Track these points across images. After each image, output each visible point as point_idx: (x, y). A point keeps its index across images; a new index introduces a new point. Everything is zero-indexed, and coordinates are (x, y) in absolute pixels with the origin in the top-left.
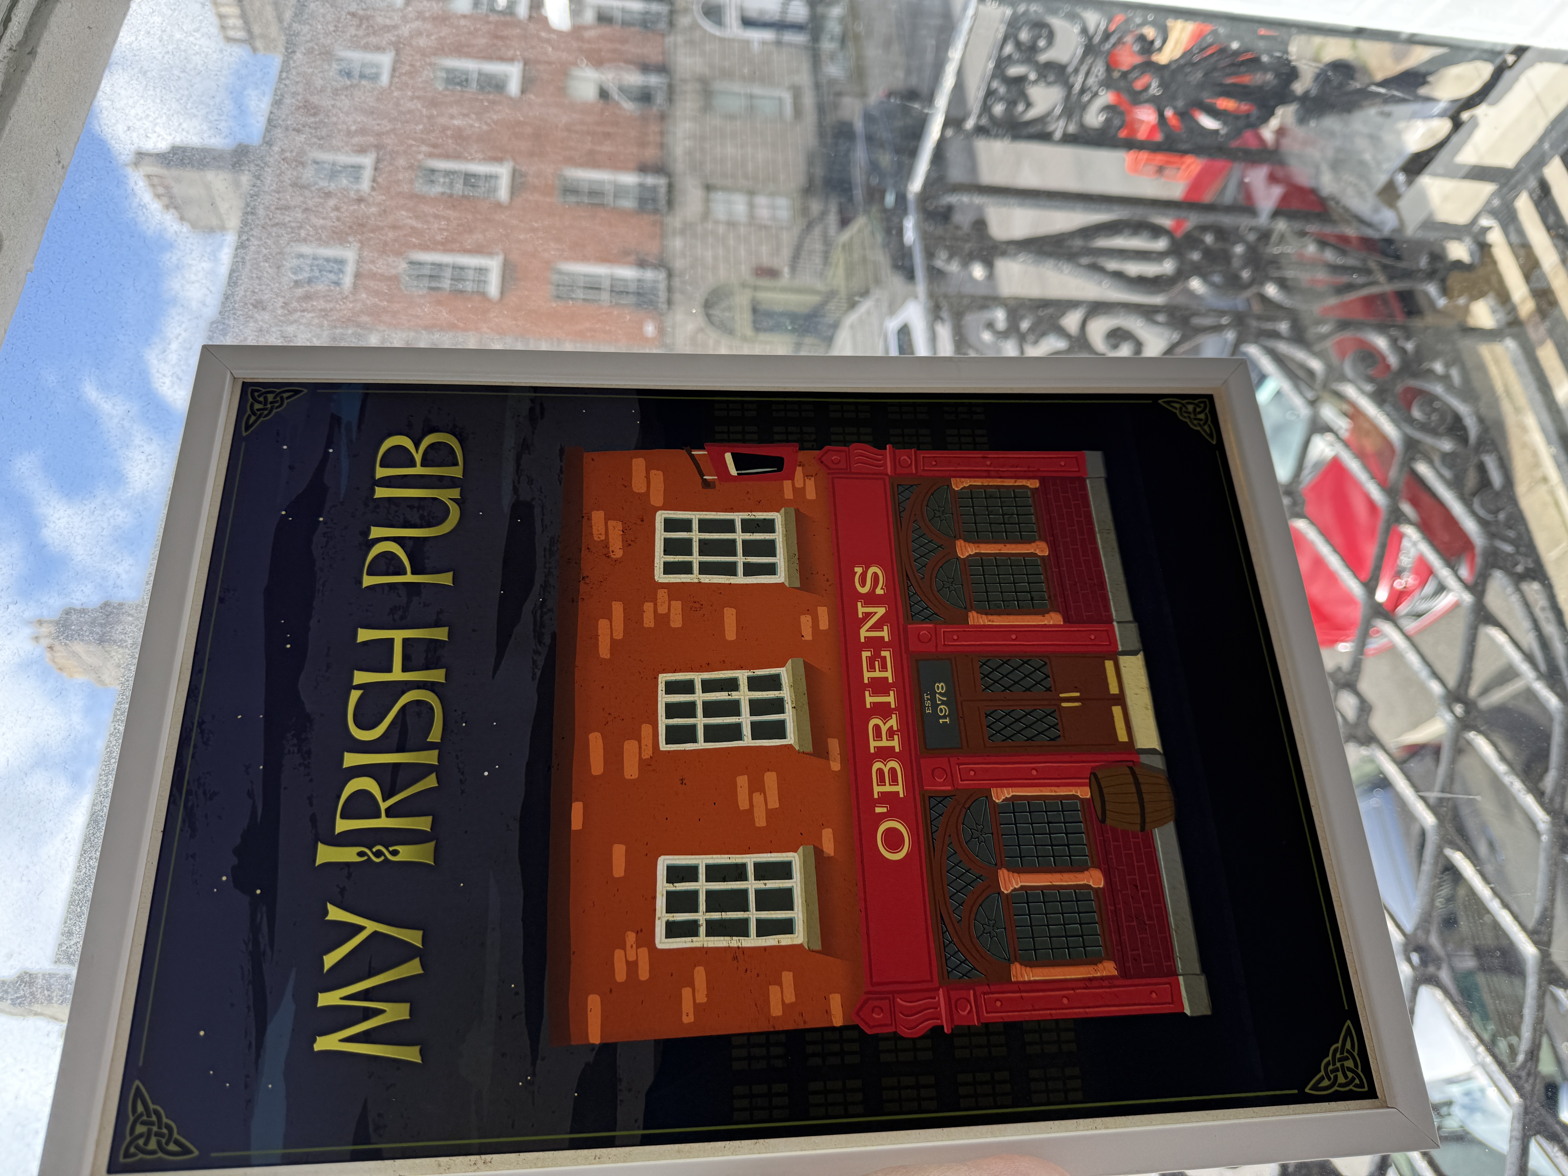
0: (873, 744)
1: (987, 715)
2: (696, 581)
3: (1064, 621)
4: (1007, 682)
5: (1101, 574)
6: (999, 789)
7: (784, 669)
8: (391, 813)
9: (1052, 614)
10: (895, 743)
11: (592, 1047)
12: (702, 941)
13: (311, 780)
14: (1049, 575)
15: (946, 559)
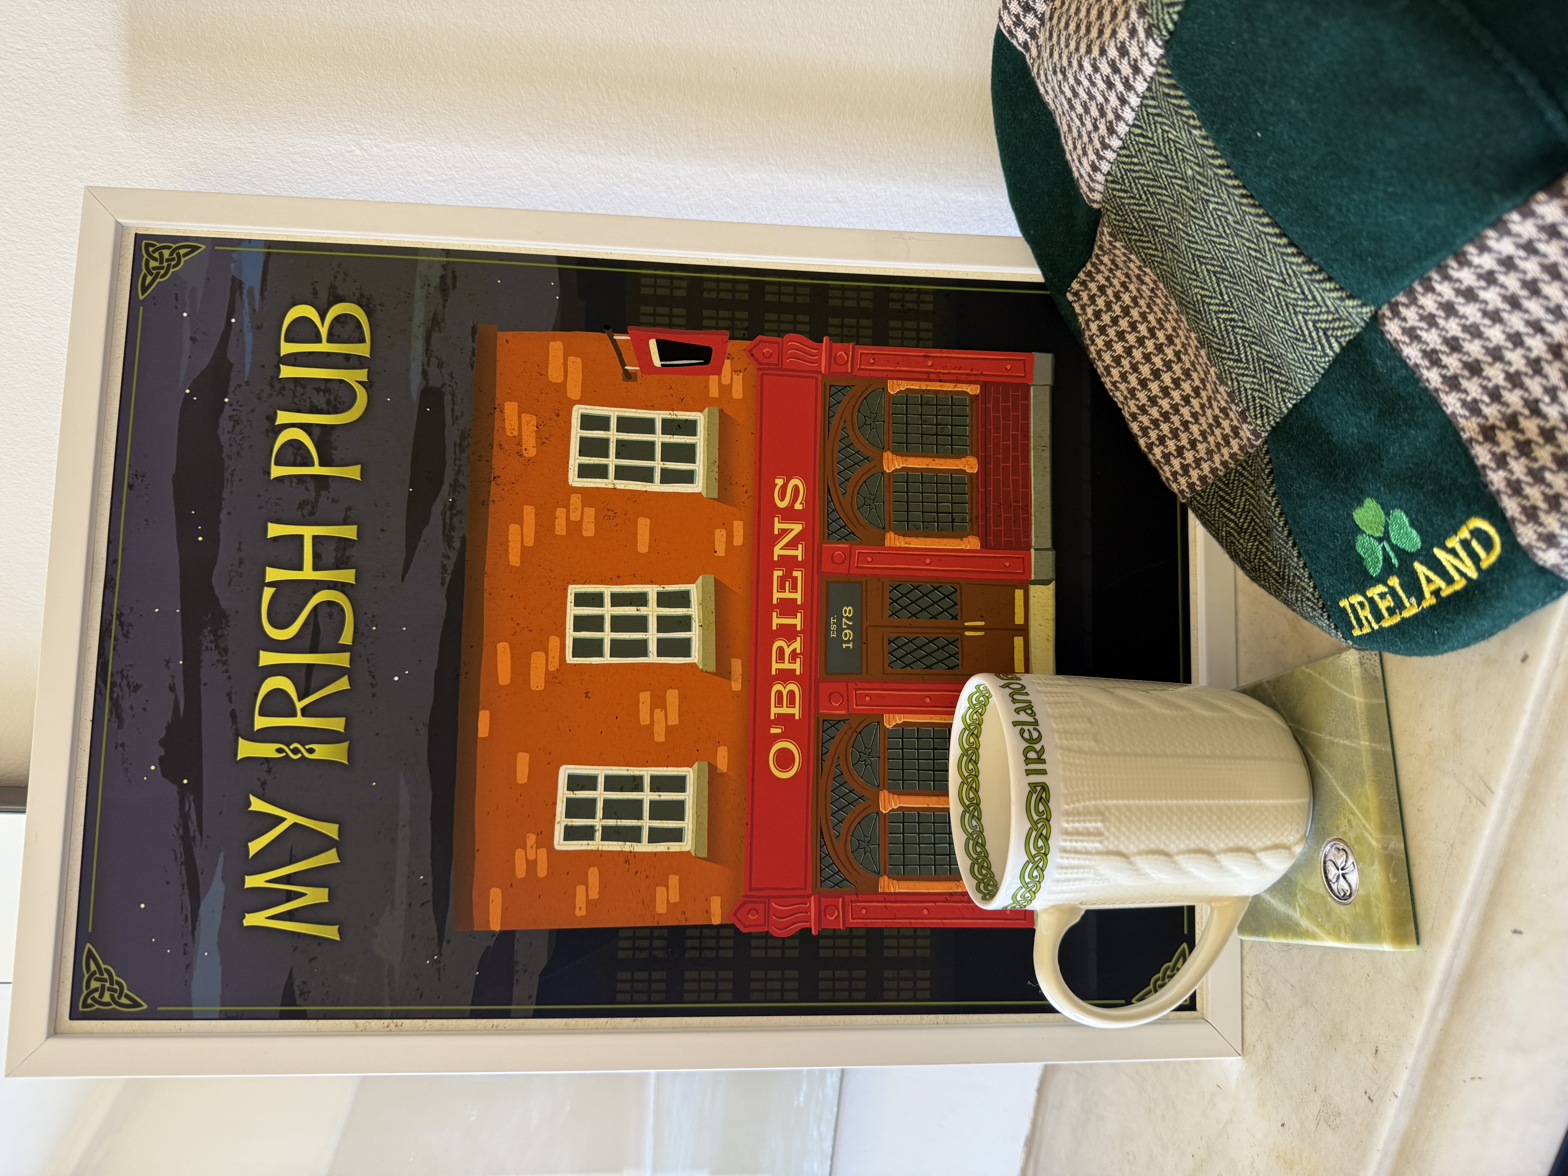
0: (775, 666)
1: (890, 642)
2: (611, 486)
3: (981, 546)
4: (914, 608)
5: (1028, 495)
6: (891, 715)
7: (694, 586)
8: (306, 712)
9: (971, 538)
10: (797, 666)
11: (493, 933)
12: (597, 844)
13: (229, 678)
14: (974, 495)
15: (871, 472)
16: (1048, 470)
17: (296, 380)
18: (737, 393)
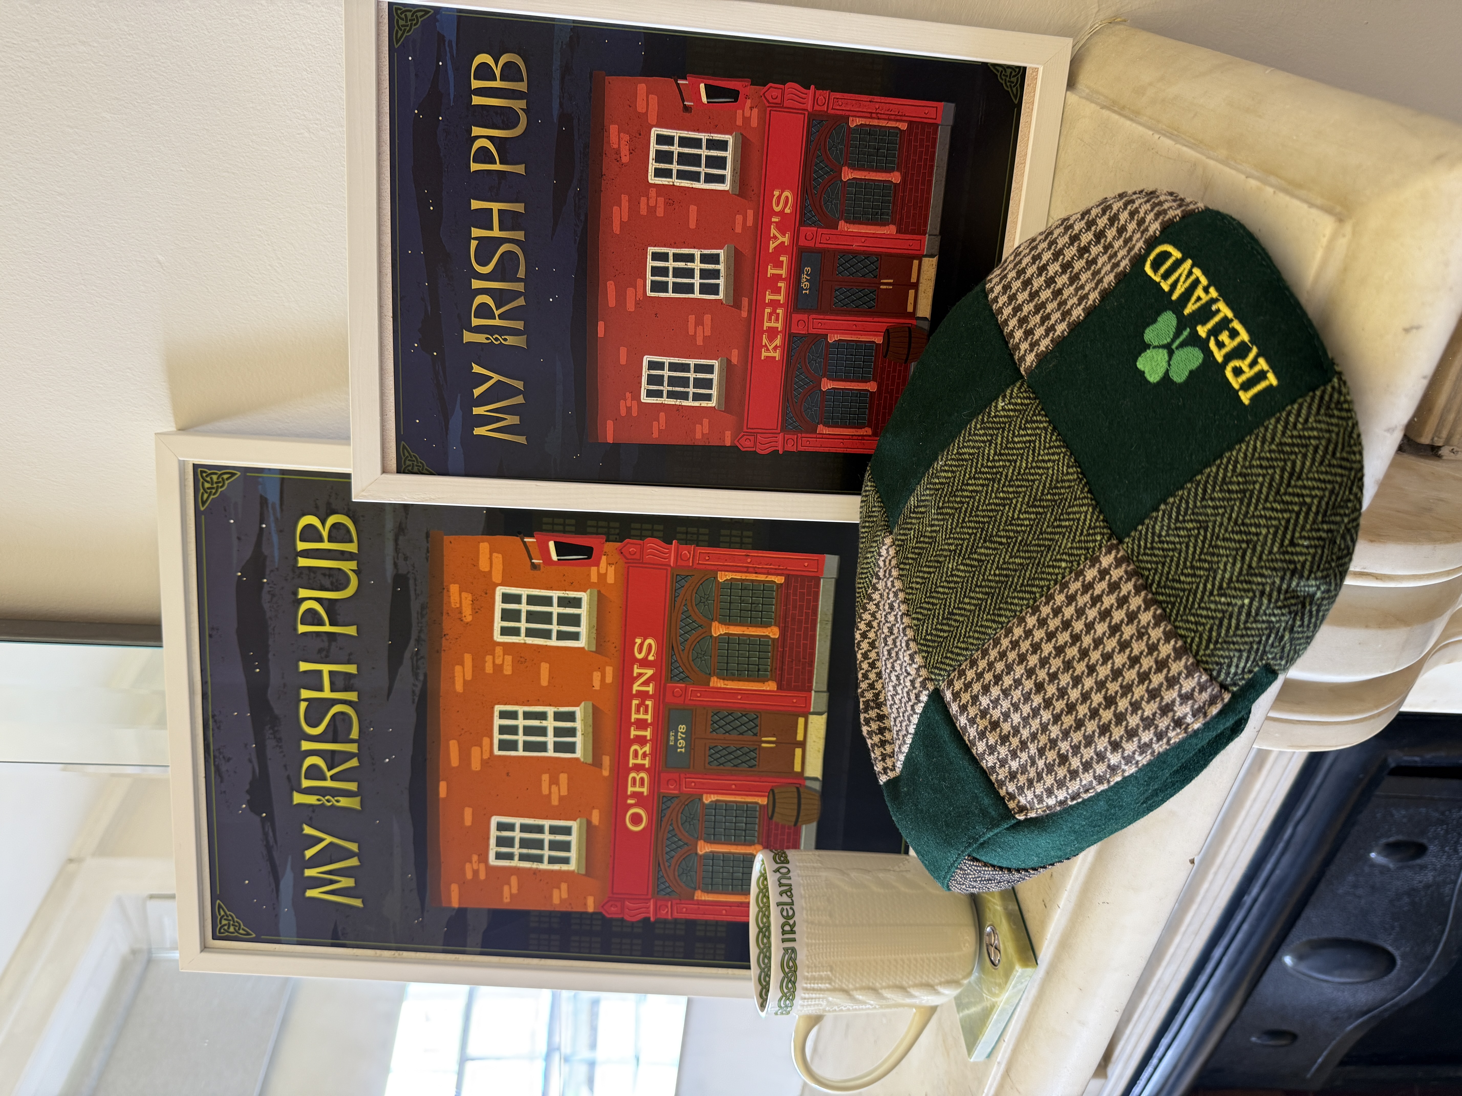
0: (632, 762)
1: (710, 749)
2: (522, 642)
3: (777, 688)
4: (728, 727)
6: (708, 795)
7: (578, 709)
8: (333, 778)
9: (770, 682)
10: (647, 762)
11: (454, 909)
12: (516, 863)
13: (284, 756)
14: (775, 653)
15: (703, 636)
16: (829, 637)
17: (310, 569)
18: (611, 579)
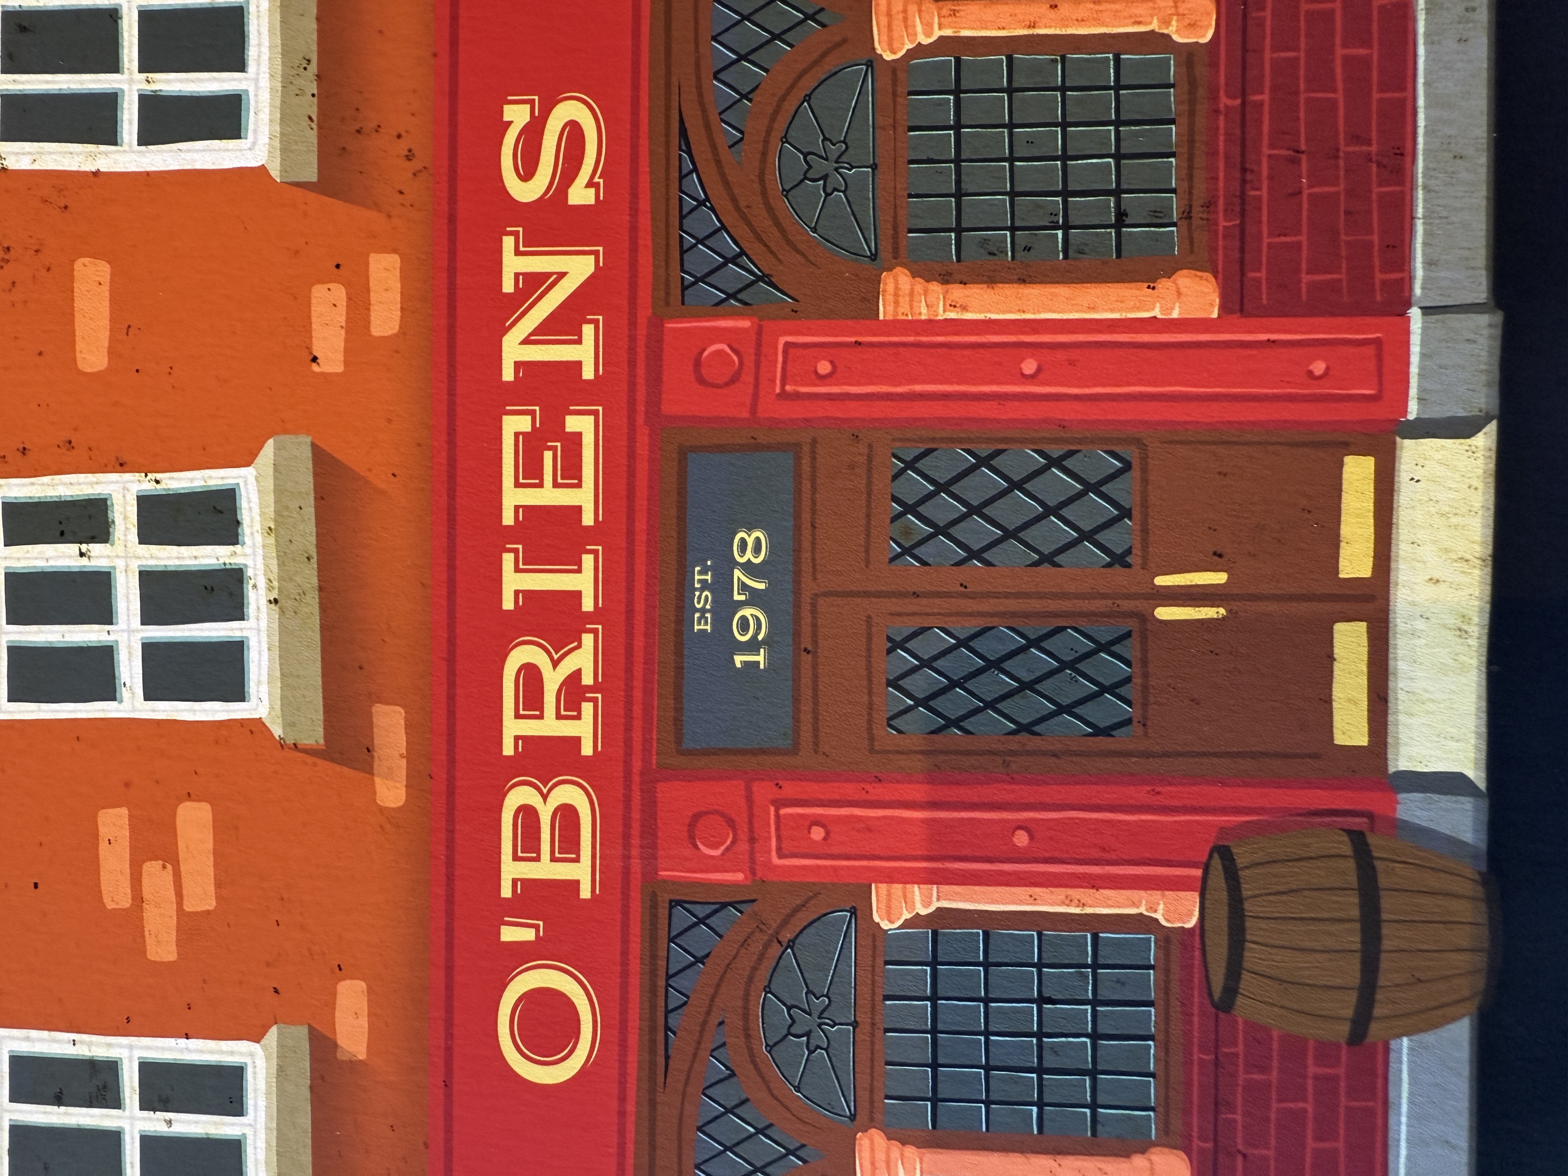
0: (514, 728)
3: (1223, 308)
4: (979, 530)
6: (897, 888)
7: (248, 473)
9: (1185, 280)
10: (583, 729)
14: (1201, 122)
15: (830, 64)
